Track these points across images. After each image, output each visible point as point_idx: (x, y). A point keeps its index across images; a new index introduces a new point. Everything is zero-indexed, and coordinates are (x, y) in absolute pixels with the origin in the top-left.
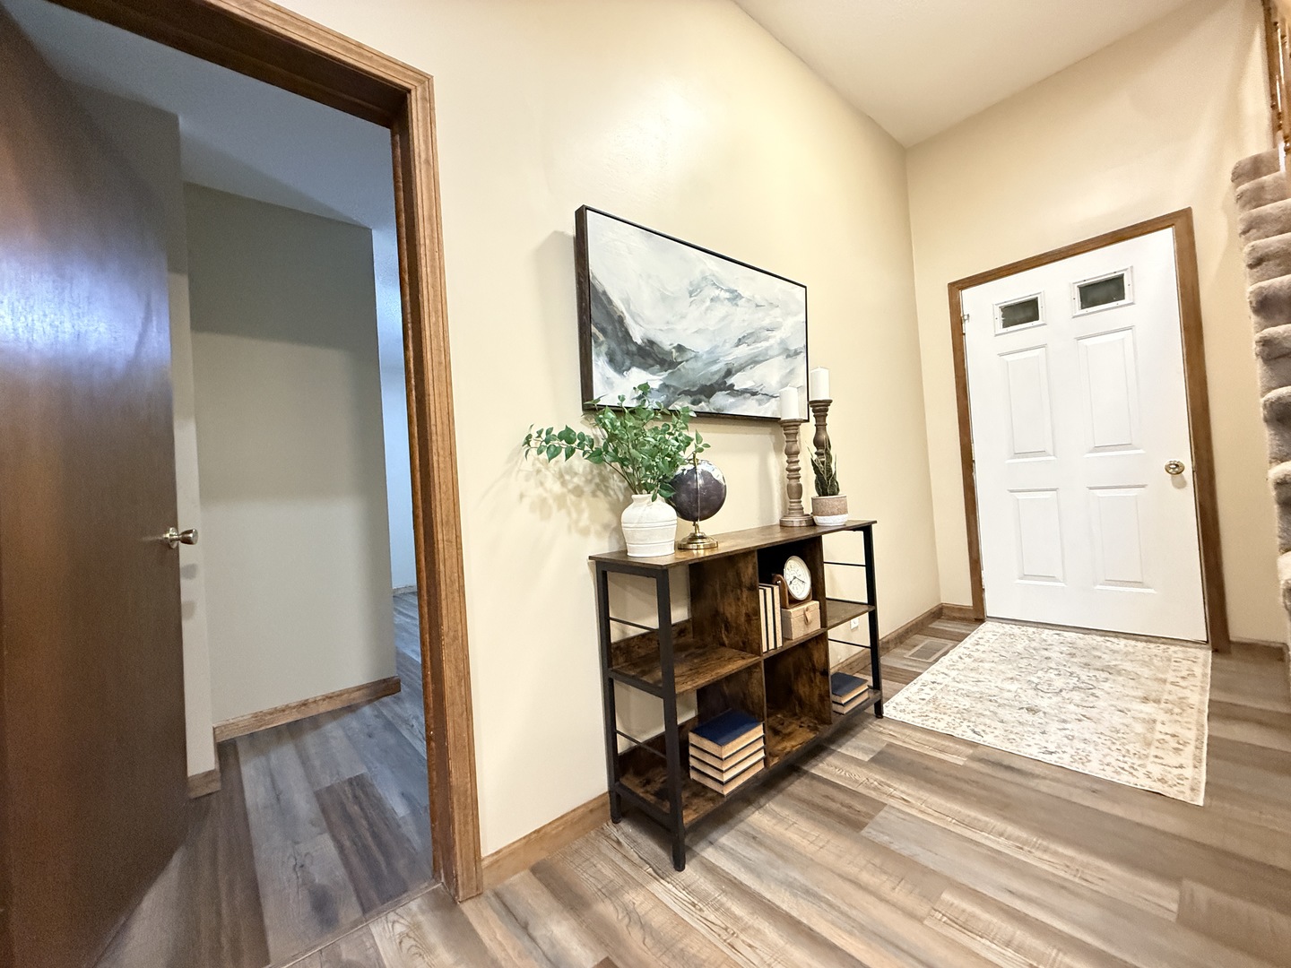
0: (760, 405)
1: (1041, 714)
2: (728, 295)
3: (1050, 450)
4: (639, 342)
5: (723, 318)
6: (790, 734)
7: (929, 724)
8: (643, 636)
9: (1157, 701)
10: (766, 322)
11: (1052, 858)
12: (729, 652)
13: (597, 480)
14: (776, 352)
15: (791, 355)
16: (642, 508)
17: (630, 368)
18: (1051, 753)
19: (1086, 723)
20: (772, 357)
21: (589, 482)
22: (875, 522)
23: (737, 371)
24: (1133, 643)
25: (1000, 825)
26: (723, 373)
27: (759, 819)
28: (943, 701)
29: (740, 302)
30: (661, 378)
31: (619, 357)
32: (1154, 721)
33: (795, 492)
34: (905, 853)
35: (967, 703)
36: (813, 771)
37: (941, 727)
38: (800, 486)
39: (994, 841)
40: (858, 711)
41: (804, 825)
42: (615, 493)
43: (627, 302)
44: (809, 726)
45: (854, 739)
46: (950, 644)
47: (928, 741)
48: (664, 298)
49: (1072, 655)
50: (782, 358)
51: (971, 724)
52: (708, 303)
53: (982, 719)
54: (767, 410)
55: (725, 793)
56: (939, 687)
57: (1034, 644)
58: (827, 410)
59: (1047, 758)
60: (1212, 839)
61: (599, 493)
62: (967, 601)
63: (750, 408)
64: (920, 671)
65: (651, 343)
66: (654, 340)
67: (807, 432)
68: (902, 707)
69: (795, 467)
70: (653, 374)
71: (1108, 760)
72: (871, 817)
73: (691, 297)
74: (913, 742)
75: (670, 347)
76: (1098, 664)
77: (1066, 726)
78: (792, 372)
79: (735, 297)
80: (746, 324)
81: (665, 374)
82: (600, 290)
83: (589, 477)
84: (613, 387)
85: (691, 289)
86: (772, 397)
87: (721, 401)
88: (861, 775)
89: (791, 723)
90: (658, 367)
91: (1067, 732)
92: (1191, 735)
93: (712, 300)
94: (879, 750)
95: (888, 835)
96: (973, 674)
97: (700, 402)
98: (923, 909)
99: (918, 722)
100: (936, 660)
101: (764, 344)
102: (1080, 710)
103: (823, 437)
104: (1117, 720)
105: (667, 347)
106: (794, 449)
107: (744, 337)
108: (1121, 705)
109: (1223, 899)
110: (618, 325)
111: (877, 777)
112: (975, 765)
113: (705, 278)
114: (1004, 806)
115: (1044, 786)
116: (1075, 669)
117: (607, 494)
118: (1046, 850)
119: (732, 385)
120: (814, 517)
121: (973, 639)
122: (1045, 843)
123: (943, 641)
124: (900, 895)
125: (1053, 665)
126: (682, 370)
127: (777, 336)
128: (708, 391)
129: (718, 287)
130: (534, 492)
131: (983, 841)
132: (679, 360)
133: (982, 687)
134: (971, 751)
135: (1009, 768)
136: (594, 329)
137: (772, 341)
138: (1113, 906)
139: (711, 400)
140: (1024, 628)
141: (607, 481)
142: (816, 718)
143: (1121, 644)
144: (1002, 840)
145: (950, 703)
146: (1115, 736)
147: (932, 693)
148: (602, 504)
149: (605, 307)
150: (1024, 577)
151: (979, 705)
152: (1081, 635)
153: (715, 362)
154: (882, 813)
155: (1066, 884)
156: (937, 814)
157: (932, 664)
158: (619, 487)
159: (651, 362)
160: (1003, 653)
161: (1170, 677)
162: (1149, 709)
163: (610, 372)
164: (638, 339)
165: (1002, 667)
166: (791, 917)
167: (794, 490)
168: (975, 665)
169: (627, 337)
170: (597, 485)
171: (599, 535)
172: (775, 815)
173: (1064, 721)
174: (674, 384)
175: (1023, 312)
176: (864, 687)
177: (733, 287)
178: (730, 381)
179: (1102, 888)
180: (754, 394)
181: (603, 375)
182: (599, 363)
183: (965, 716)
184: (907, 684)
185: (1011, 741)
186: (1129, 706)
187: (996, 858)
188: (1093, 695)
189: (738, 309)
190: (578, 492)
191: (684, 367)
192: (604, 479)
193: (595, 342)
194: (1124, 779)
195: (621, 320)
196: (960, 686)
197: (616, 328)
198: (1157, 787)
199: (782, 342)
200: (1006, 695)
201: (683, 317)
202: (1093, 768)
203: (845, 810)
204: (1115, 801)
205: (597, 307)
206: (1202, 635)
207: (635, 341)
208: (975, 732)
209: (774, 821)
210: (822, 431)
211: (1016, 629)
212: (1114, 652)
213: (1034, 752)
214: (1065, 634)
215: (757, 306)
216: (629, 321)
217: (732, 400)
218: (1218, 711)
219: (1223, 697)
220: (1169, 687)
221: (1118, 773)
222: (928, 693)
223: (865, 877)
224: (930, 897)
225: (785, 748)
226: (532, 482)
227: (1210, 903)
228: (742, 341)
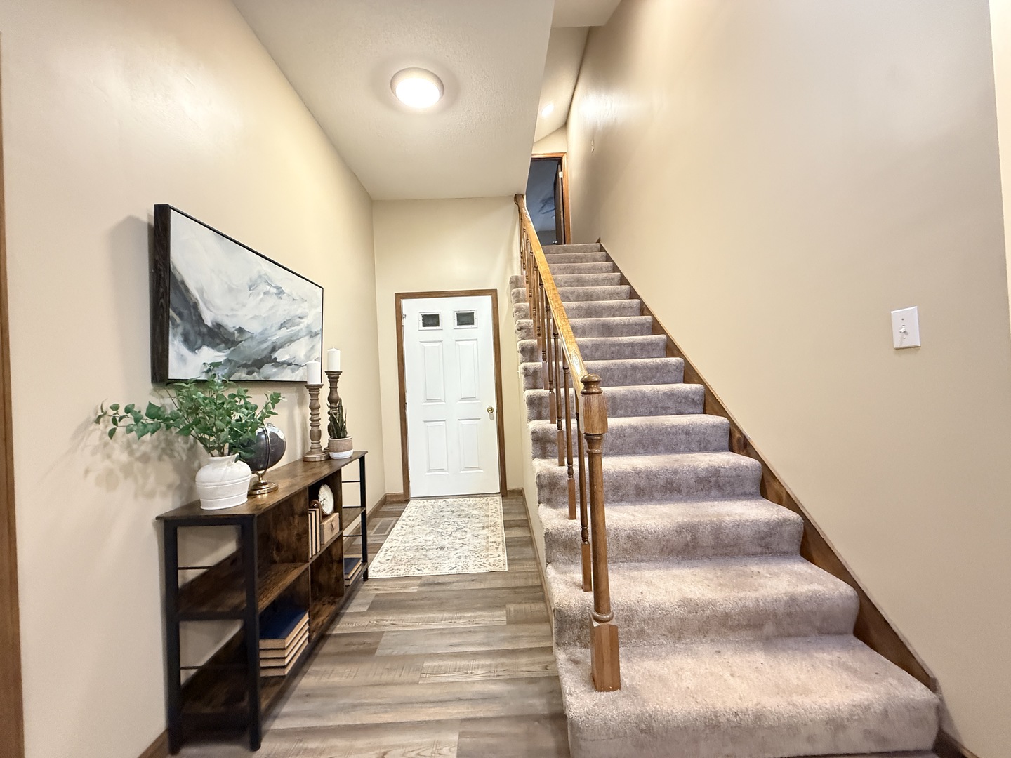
0: (293, 372)
1: (446, 549)
2: (275, 291)
3: (443, 399)
4: (209, 324)
5: (272, 308)
6: (317, 613)
7: (395, 574)
8: (203, 575)
9: (487, 527)
10: (299, 312)
11: (463, 621)
12: (283, 567)
13: (163, 445)
14: (304, 333)
15: (312, 335)
16: (224, 469)
17: (201, 347)
18: (454, 568)
19: (465, 547)
20: (301, 338)
21: (155, 447)
22: (367, 452)
23: (279, 348)
24: (474, 499)
25: (440, 615)
26: (270, 349)
27: (307, 682)
28: (399, 557)
29: (284, 296)
30: (225, 354)
31: (192, 337)
32: (488, 537)
33: (316, 436)
34: (402, 653)
35: (410, 554)
36: (334, 632)
37: (402, 573)
38: (320, 431)
39: (441, 625)
40: (356, 582)
41: (340, 669)
42: (179, 455)
43: (201, 291)
44: (329, 602)
45: (354, 601)
46: (395, 519)
47: (397, 584)
48: (231, 290)
49: (453, 512)
50: (307, 338)
51: (416, 566)
52: (262, 296)
53: (421, 562)
54: (296, 376)
55: (286, 673)
56: (395, 549)
57: (436, 509)
58: (338, 378)
59: (454, 572)
60: (511, 583)
61: (165, 457)
62: (400, 490)
63: (287, 375)
64: (382, 542)
65: (219, 326)
66: (220, 323)
67: (324, 393)
68: (377, 569)
69: (317, 418)
70: (219, 351)
71: (476, 562)
72: (378, 643)
73: (250, 290)
74: (389, 589)
75: (233, 329)
76: (463, 514)
77: (457, 551)
78: (312, 348)
79: (280, 292)
80: (286, 312)
81: (229, 351)
82: (179, 279)
83: (157, 443)
84: (186, 364)
85: (250, 284)
86: (301, 366)
87: (269, 371)
88: (365, 621)
89: (316, 605)
90: (223, 345)
91: (458, 555)
92: (500, 539)
93: (265, 293)
94: (371, 602)
95: (390, 648)
96: (411, 536)
97: (253, 373)
98: (416, 677)
99: (389, 575)
100: (389, 533)
101: (297, 328)
102: (461, 541)
103: (335, 397)
104: (475, 542)
105: (232, 330)
106: (316, 406)
107: (284, 322)
108: (476, 533)
109: (518, 607)
110: (192, 310)
111: (375, 618)
112: (424, 589)
113: (260, 277)
114: (440, 604)
115: (454, 587)
116: (455, 519)
117: (171, 456)
118: (460, 618)
119: (276, 359)
120: (330, 453)
121: (406, 514)
122: (460, 615)
123: (390, 519)
124: (406, 677)
125: (446, 520)
126: (241, 348)
127: (305, 322)
128: (259, 364)
129: (269, 284)
130: (101, 465)
131: (435, 627)
132: (240, 340)
133: (417, 543)
134: (419, 582)
135: (439, 584)
136: (172, 313)
137: (302, 326)
138: (489, 630)
139: (261, 370)
140: (429, 501)
141: (173, 445)
142: (332, 595)
143: (471, 501)
144: (443, 622)
145: (403, 557)
146: (475, 549)
147: (392, 554)
148: (167, 467)
149: (183, 295)
150: (430, 471)
151: (418, 554)
152: (454, 500)
153: (265, 341)
154: (383, 638)
155: (472, 629)
156: (411, 624)
157: (388, 535)
158: (183, 448)
159: (218, 341)
160: (423, 519)
161: (490, 513)
162: (485, 532)
163: (184, 350)
164: (208, 323)
165: (424, 527)
166: (350, 726)
167: (316, 435)
168: (410, 530)
169: (200, 320)
170: (164, 450)
171: (164, 495)
172: (317, 673)
173: (456, 549)
174: (235, 358)
175: (431, 320)
176: (360, 563)
177: (279, 284)
178: (274, 355)
179: (483, 624)
180: (289, 364)
181: (178, 353)
182: (175, 342)
183: (412, 562)
184: (377, 553)
185: (436, 568)
186: (479, 533)
187: (442, 633)
188: (464, 531)
189: (282, 301)
190: (145, 459)
191: (243, 345)
192: (169, 443)
193: (173, 324)
194: (483, 570)
195: (196, 306)
196: (406, 545)
197: (191, 313)
198: (493, 569)
199: (308, 326)
200: (429, 543)
201: (244, 306)
202: (471, 570)
203: (361, 647)
204: (481, 581)
205: (175, 293)
206: (498, 490)
207: (206, 323)
208: (419, 570)
209: (318, 677)
210: (334, 392)
211: (426, 503)
212: (469, 505)
213: (446, 571)
214: (448, 500)
215: (294, 300)
216: (202, 307)
217: (274, 370)
218: (508, 525)
219: (508, 518)
220: (490, 518)
221: (479, 568)
222: (390, 555)
223: (385, 678)
224: (418, 669)
225: (317, 624)
226: (99, 456)
227: (515, 610)
228: (283, 325)
